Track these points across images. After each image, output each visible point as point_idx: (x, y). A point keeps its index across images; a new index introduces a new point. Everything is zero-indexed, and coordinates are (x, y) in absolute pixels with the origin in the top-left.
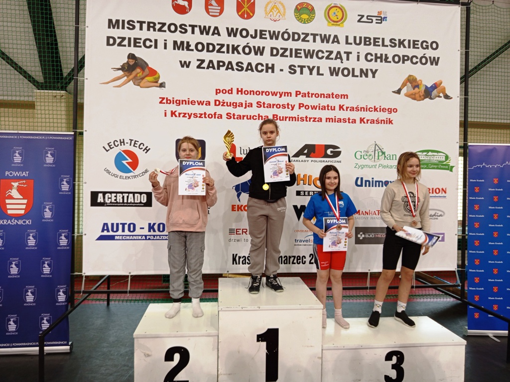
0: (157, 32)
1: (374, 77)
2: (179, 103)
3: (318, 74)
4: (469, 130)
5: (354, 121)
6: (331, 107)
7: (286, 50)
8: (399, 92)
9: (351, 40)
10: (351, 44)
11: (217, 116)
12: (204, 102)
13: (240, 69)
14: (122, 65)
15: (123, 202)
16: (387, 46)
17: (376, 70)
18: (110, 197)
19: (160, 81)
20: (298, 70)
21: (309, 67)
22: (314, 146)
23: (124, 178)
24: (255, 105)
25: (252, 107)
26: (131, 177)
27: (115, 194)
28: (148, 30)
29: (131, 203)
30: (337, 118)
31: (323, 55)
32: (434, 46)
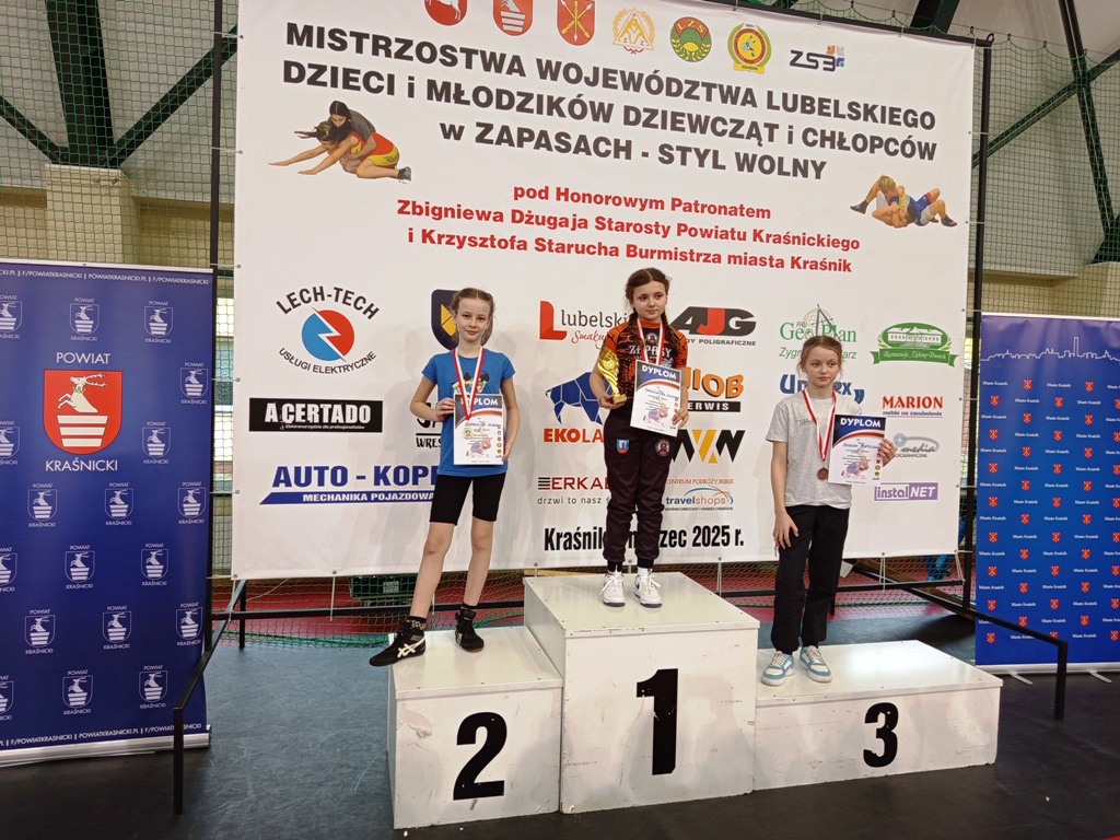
0: (393, 60)
1: (818, 176)
2: (439, 213)
3: (716, 165)
4: (985, 286)
5: (781, 264)
6: (739, 233)
7: (654, 113)
8: (862, 208)
9: (778, 101)
10: (777, 108)
11: (516, 244)
12: (490, 213)
13: (563, 147)
14: (317, 125)
15: (321, 422)
16: (843, 116)
17: (823, 164)
18: (292, 410)
19: (400, 166)
20: (677, 155)
21: (697, 150)
22: (704, 310)
23: (323, 370)
24: (592, 223)
25: (586, 227)
26: (337, 369)
27: (303, 406)
28: (375, 53)
29: (337, 424)
30: (748, 256)
31: (725, 127)
32: (928, 121)
